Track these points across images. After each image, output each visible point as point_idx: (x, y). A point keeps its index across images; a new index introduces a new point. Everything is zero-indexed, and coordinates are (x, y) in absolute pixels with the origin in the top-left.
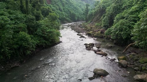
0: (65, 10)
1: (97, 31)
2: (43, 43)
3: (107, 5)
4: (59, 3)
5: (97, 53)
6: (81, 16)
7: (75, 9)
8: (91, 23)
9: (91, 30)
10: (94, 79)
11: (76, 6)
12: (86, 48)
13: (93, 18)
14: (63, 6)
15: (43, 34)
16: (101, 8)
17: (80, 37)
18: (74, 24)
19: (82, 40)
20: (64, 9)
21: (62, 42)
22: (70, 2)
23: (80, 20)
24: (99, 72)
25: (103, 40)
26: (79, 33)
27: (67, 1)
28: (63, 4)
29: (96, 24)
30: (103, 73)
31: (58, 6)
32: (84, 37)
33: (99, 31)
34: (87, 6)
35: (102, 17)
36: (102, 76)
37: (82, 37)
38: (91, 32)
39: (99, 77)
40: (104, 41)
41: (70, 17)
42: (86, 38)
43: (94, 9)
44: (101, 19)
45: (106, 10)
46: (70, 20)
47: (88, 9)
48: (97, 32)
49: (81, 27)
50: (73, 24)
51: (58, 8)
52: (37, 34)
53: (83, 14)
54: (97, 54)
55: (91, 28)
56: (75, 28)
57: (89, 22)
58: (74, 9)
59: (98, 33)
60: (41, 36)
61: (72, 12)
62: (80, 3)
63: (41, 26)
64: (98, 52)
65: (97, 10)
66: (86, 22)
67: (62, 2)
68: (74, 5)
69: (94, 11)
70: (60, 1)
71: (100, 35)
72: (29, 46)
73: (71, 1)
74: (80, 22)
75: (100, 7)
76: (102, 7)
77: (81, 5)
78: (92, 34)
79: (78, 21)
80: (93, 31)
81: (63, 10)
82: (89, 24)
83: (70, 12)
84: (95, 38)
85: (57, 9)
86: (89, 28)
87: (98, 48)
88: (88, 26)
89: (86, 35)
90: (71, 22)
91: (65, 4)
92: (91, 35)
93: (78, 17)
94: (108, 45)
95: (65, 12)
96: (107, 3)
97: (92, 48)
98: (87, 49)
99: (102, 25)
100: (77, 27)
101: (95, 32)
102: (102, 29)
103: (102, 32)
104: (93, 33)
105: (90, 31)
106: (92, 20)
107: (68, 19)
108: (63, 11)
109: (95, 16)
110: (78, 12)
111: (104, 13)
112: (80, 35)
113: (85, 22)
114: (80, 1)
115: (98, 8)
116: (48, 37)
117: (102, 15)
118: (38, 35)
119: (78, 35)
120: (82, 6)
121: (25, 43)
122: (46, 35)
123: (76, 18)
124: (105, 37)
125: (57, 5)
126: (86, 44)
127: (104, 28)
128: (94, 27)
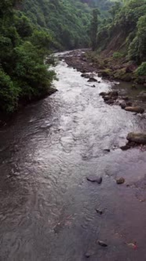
0: (50, 23)
1: (120, 69)
2: (27, 92)
3: (139, 12)
4: (37, 8)
5: (126, 108)
6: (81, 36)
7: (69, 22)
8: (104, 51)
9: (106, 67)
10: (129, 148)
11: (70, 15)
12: (105, 100)
13: (109, 41)
14: (45, 14)
15: (28, 73)
16: (127, 18)
17: (88, 81)
18: (70, 54)
19: (94, 86)
20: (47, 22)
21: (57, 90)
22: (59, 6)
23: (80, 45)
24: (136, 137)
25: (133, 85)
26: (84, 72)
27: (53, 2)
28: (44, 9)
29: (115, 54)
30: (143, 139)
31: (36, 13)
32: (95, 81)
33: (122, 68)
34: (96, 13)
35: (127, 39)
36: (141, 145)
37: (92, 80)
38: (107, 70)
39: (137, 145)
40: (134, 87)
41: (60, 39)
42: (99, 82)
43: (110, 21)
44: (124, 43)
45: (138, 23)
46: (60, 45)
47: (96, 21)
48: (119, 71)
49: (85, 61)
50: (68, 54)
51: (36, 19)
52: (15, 75)
53: (88, 32)
54: (126, 110)
55: (106, 62)
56: (74, 62)
57: (100, 50)
58: (66, 21)
59: (122, 72)
60: (24, 79)
61: (63, 28)
62: (79, 7)
63: (22, 59)
64: (127, 106)
65: (117, 22)
66: (93, 50)
67: (42, 4)
68: (66, 13)
69: (109, 26)
70: (37, 2)
71: (125, 76)
72: (10, 97)
73: (60, 3)
74: (80, 50)
75: (125, 17)
76: (129, 17)
77: (80, 12)
78: (110, 73)
79: (76, 49)
80: (111, 68)
81: (45, 23)
82: (99, 53)
83: (60, 28)
84: (117, 81)
85: (34, 22)
86: (102, 62)
87: (126, 99)
88: (100, 58)
89: (99, 76)
90: (62, 51)
91: (48, 9)
92: (108, 75)
93: (76, 40)
94: (142, 94)
95: (49, 27)
96: (139, 8)
97: (114, 101)
98: (107, 103)
99: (128, 56)
100: (78, 61)
101: (116, 69)
102: (128, 64)
103: (128, 71)
104: (113, 73)
105: (104, 69)
106: (106, 46)
107: (56, 43)
108: (45, 25)
109: (111, 36)
110: (75, 28)
111: (131, 29)
112: (87, 77)
113: (91, 49)
114: (78, 3)
115: (120, 18)
116: (37, 80)
117: (127, 35)
118: (19, 75)
119: (82, 76)
120: (82, 14)
121: (4, 90)
122: (33, 77)
123: (73, 42)
124: (134, 79)
125: (33, 12)
126: (102, 94)
127: (132, 61)
128: (109, 59)
